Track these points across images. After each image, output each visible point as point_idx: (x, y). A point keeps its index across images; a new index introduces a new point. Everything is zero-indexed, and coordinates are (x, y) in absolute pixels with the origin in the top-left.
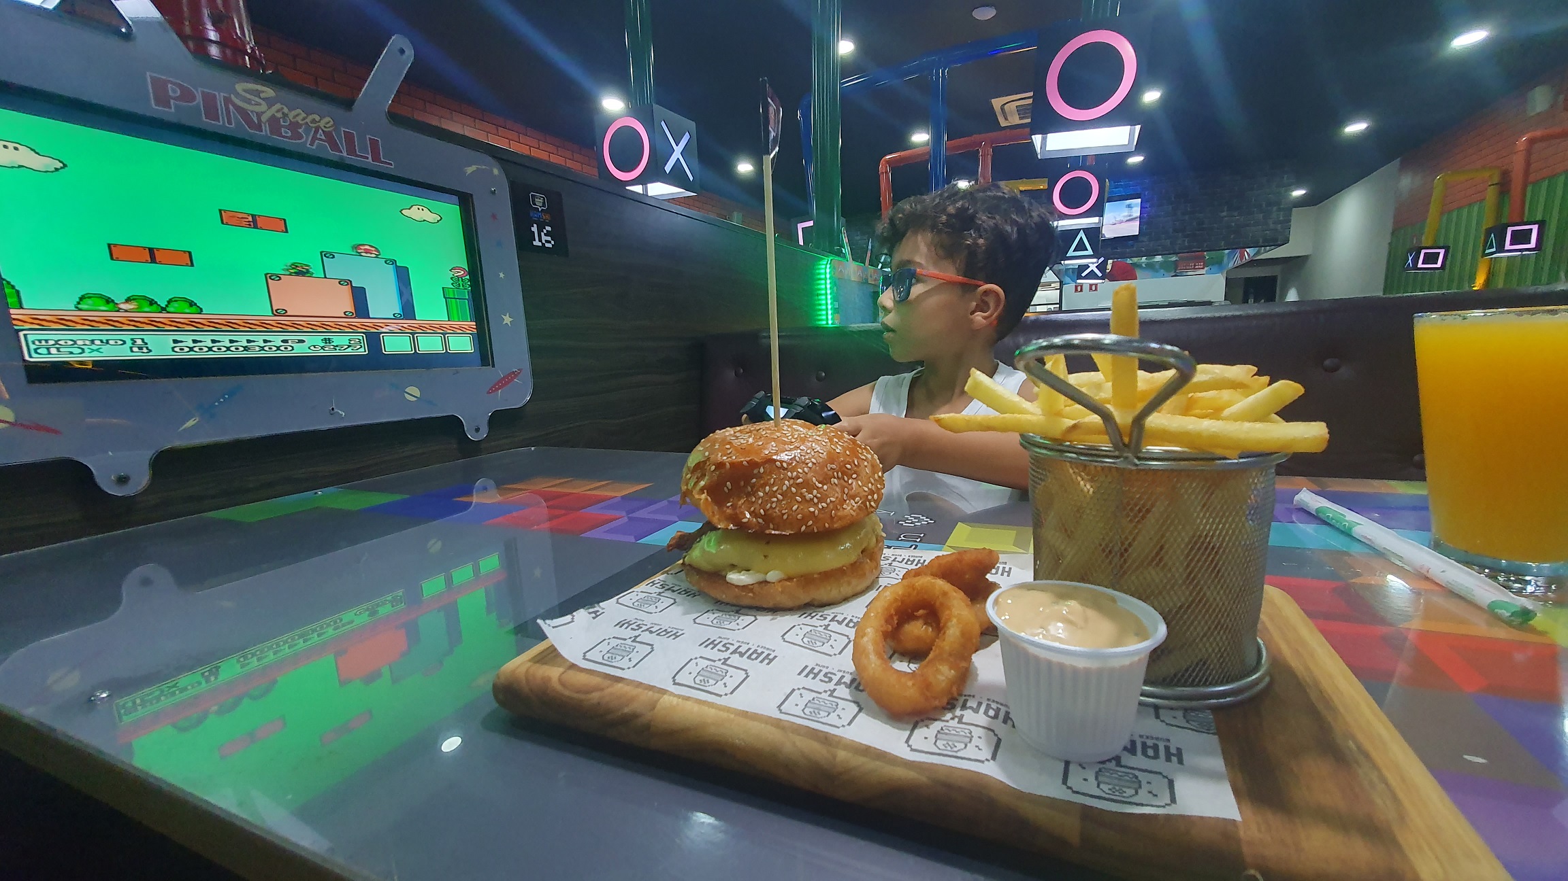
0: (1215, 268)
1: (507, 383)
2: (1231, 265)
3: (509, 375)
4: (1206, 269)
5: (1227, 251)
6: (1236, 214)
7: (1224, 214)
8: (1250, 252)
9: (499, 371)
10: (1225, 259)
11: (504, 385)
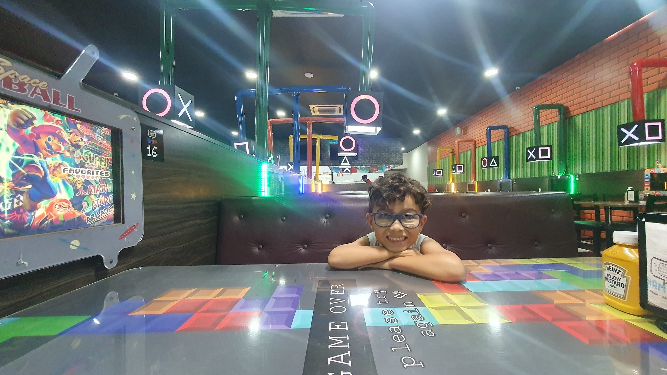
0: (381, 171)
1: (130, 232)
2: (386, 170)
3: (132, 227)
4: (378, 171)
5: (384, 166)
6: (387, 154)
7: (384, 153)
8: (392, 166)
9: (127, 226)
10: (384, 168)
11: (128, 234)
